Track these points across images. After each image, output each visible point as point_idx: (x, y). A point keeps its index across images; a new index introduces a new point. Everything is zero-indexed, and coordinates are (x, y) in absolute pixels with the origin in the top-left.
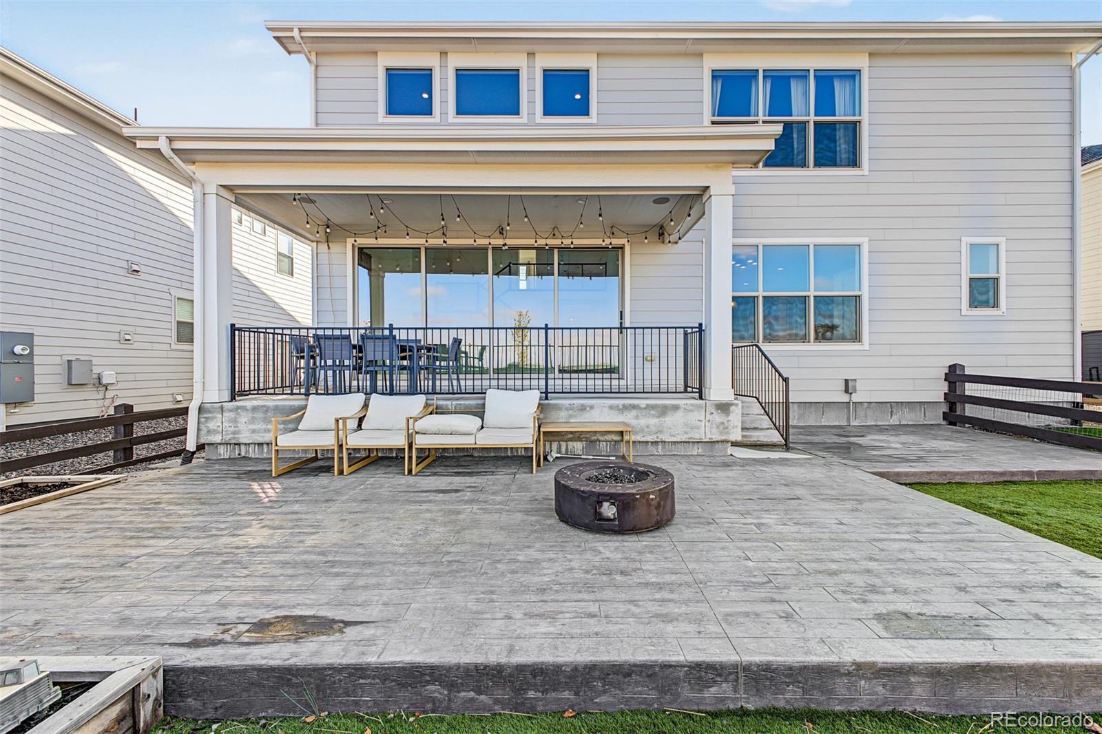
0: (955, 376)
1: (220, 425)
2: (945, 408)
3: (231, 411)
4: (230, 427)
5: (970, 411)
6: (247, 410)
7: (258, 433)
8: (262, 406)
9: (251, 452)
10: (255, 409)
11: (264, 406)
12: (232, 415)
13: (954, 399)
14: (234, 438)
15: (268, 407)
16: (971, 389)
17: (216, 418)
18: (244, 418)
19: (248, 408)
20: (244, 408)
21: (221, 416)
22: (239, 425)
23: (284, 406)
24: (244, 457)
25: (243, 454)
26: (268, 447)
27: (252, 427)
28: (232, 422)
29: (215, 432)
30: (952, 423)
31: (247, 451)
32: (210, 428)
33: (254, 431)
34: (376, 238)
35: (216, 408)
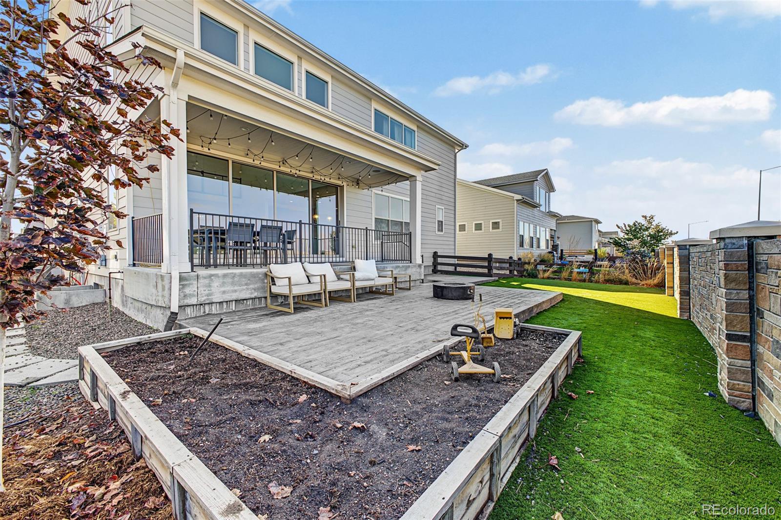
0: (435, 255)
1: (196, 290)
2: (432, 268)
3: (205, 278)
4: (205, 291)
5: (440, 268)
6: (219, 277)
7: (228, 293)
8: (230, 273)
9: (213, 309)
10: (225, 276)
11: (232, 273)
12: (207, 281)
13: (435, 264)
14: (208, 299)
15: (235, 274)
16: (440, 260)
17: (192, 284)
18: (216, 284)
19: (220, 275)
20: (216, 275)
21: (196, 282)
22: (212, 288)
23: (247, 273)
24: (208, 314)
25: (207, 312)
26: (227, 304)
27: (223, 289)
28: (206, 286)
29: (191, 296)
30: (435, 273)
31: (211, 309)
32: (187, 293)
33: (224, 292)
34: (202, 147)
35: (192, 277)
